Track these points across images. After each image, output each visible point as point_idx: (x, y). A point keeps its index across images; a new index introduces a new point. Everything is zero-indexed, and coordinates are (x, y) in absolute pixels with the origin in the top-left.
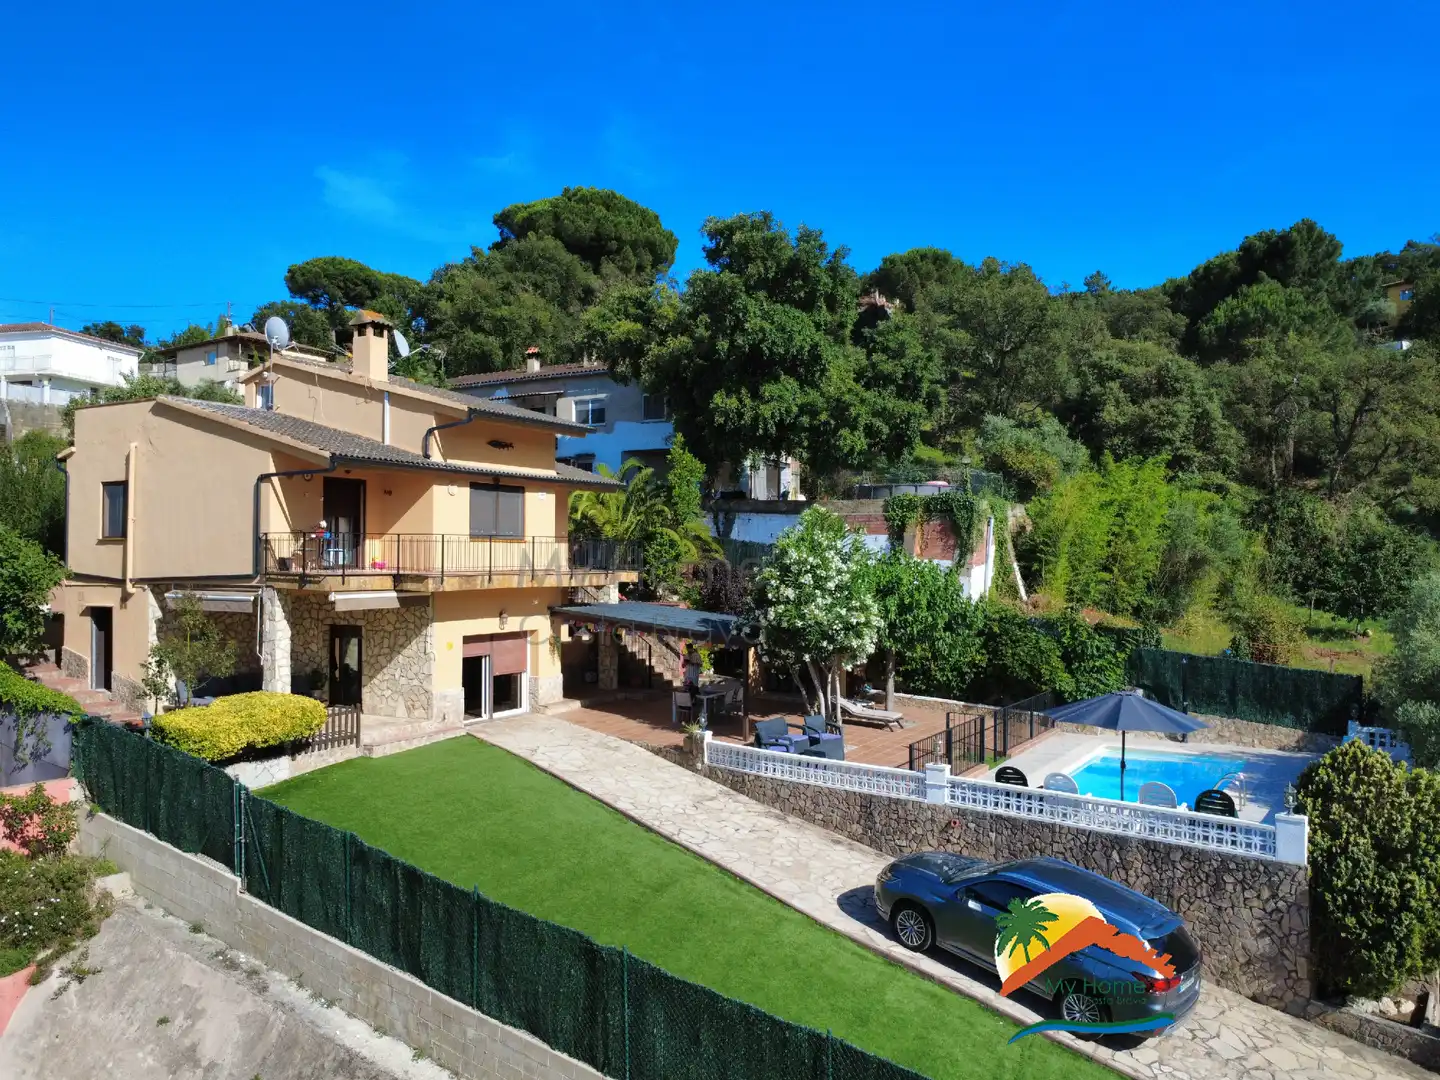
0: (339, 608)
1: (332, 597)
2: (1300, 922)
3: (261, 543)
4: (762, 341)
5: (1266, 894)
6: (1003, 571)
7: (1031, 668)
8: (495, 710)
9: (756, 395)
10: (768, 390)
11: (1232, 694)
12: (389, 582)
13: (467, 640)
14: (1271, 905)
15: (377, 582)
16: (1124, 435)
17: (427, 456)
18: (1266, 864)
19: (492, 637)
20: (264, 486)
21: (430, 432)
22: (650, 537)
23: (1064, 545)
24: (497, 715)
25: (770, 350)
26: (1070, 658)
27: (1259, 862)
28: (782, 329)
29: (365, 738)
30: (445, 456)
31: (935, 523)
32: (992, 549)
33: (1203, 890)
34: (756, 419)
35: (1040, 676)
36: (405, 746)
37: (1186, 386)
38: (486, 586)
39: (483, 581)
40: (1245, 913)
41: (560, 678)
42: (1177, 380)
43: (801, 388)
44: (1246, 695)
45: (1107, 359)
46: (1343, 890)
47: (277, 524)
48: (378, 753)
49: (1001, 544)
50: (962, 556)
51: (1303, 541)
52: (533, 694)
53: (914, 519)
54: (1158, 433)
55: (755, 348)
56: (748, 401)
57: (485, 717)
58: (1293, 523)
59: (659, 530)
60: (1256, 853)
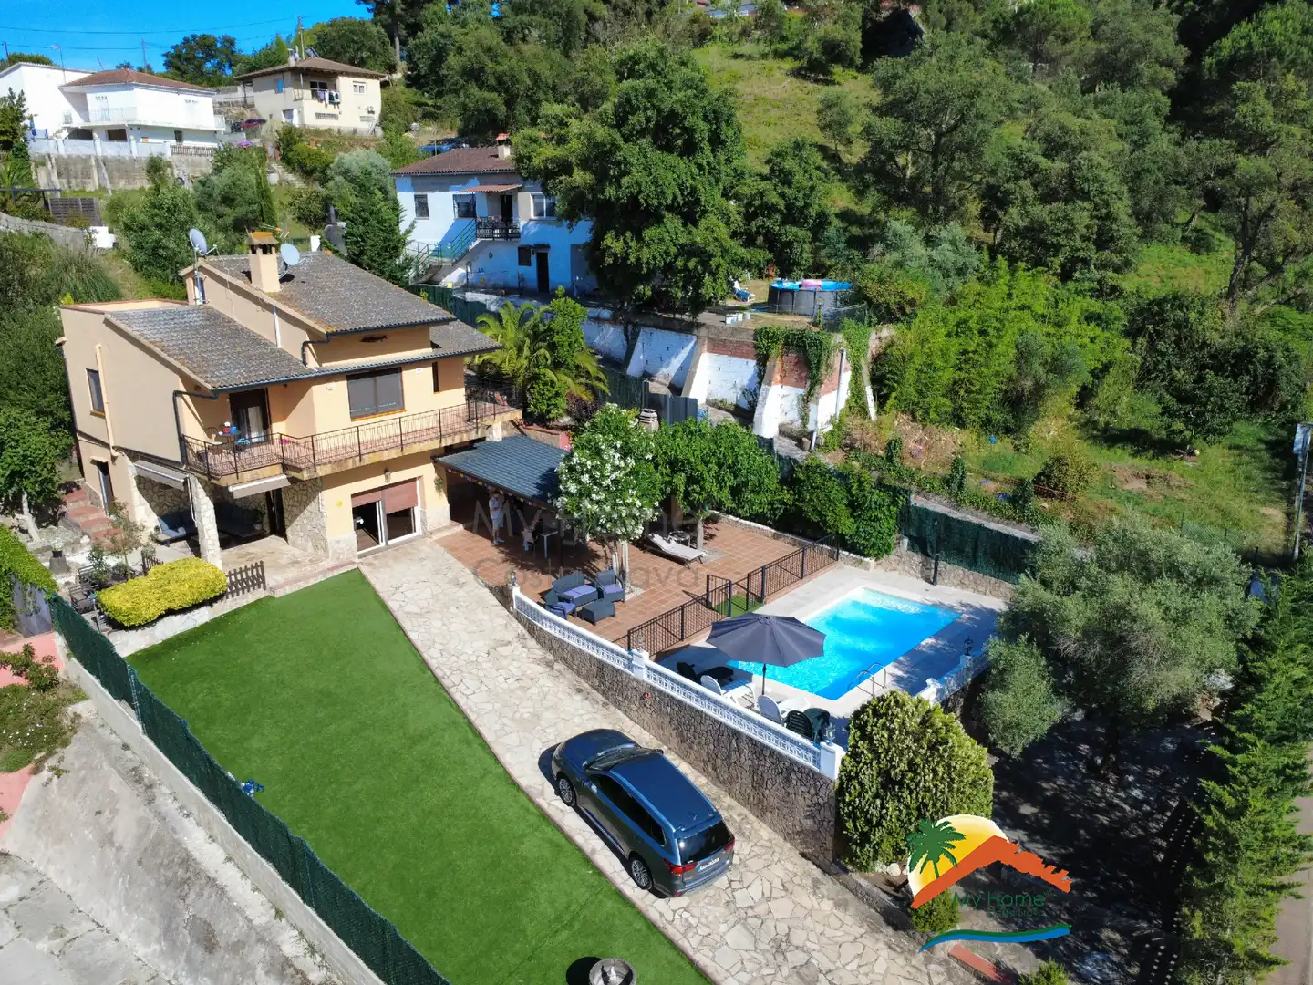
0: (237, 496)
1: (231, 489)
2: (828, 814)
3: (182, 440)
4: (640, 192)
5: (813, 792)
6: (857, 393)
7: (820, 514)
8: (391, 536)
9: (640, 239)
10: (649, 233)
11: (975, 550)
12: (278, 469)
13: (353, 496)
14: (815, 799)
15: (267, 471)
16: (1024, 238)
17: (305, 363)
18: (814, 773)
19: (382, 488)
20: (179, 400)
21: (305, 344)
22: (535, 377)
23: (910, 375)
24: (391, 542)
25: (646, 201)
26: (854, 506)
27: (811, 770)
28: (655, 183)
29: (270, 581)
30: (320, 361)
31: (793, 355)
32: (847, 377)
33: (780, 779)
34: (638, 260)
35: (825, 522)
36: (303, 585)
37: (1094, 187)
38: (358, 464)
39: (354, 462)
40: (800, 798)
41: (447, 506)
42: (1087, 180)
43: (685, 225)
44: (985, 553)
45: (1029, 151)
46: (849, 804)
47: (194, 430)
48: (279, 594)
49: (856, 370)
50: (812, 387)
51: (1184, 344)
52: (424, 522)
53: (776, 351)
54: (1051, 239)
55: (634, 199)
56: (633, 244)
57: (382, 544)
58: (1177, 326)
59: (542, 371)
60: (810, 764)
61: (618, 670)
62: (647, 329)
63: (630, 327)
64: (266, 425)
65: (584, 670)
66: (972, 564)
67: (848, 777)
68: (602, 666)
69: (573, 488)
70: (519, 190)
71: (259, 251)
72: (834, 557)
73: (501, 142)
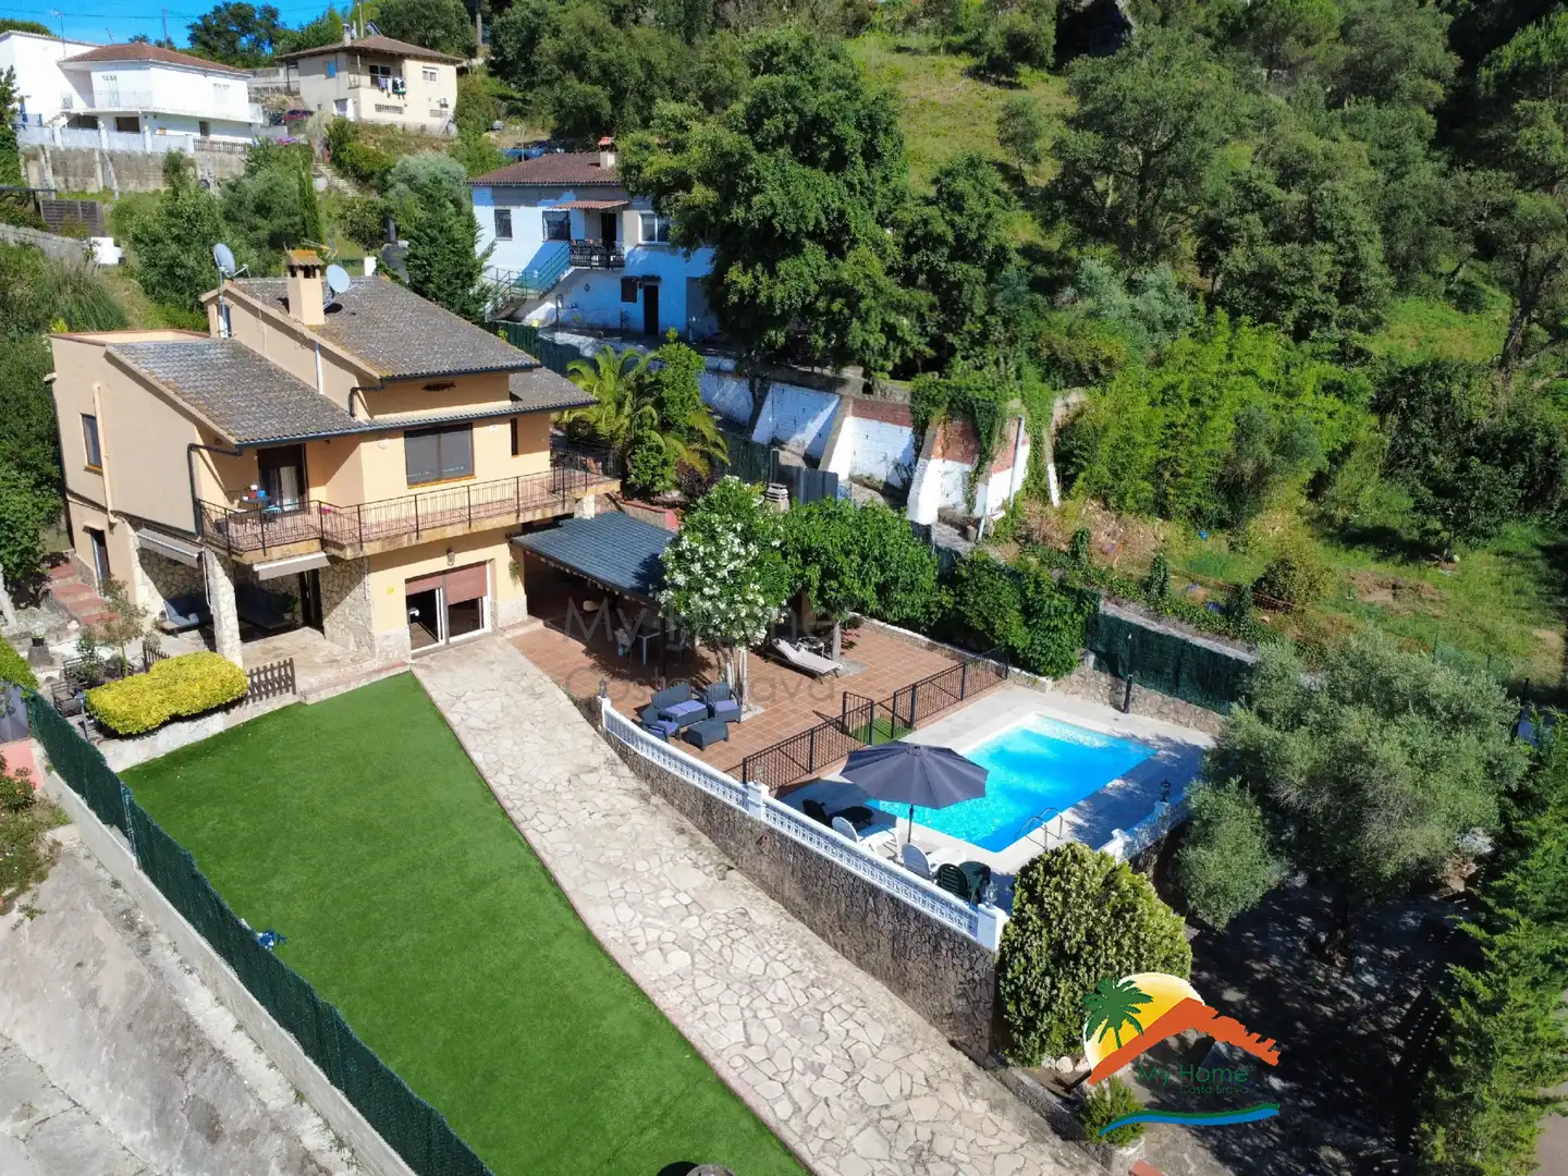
0: (262, 577)
1: (256, 568)
2: (986, 994)
3: (198, 505)
4: (775, 214)
5: (967, 965)
6: (1036, 473)
7: (986, 621)
8: (452, 633)
9: (773, 273)
10: (783, 266)
11: (1177, 672)
12: (316, 545)
13: (408, 581)
14: (970, 974)
15: (301, 547)
16: (1249, 286)
17: (353, 415)
18: (968, 940)
19: (445, 572)
20: (195, 455)
21: (354, 391)
22: (638, 441)
23: (1104, 450)
24: (453, 640)
25: (782, 226)
26: (1029, 612)
27: (964, 938)
28: (794, 204)
29: (300, 684)
30: (371, 413)
31: (958, 423)
32: (1024, 452)
33: (927, 948)
34: (770, 299)
35: (992, 631)
36: (342, 690)
37: (1338, 227)
38: (414, 542)
39: (410, 539)
40: (952, 975)
41: (524, 597)
42: (1329, 217)
43: (829, 257)
44: (1189, 675)
45: (1259, 177)
46: (1011, 982)
47: (213, 494)
48: (312, 700)
49: (1037, 444)
50: (981, 464)
51: (1444, 423)
52: (494, 615)
53: (938, 415)
54: (1282, 288)
55: (767, 223)
56: (764, 279)
57: (442, 642)
58: (1437, 401)
59: (647, 432)
60: (965, 931)
61: (730, 808)
62: (778, 385)
63: (758, 383)
64: (302, 488)
65: (688, 807)
66: (1172, 686)
67: (1011, 948)
68: (709, 803)
69: (681, 579)
70: (625, 207)
71: (300, 274)
72: (1001, 674)
73: (604, 148)
